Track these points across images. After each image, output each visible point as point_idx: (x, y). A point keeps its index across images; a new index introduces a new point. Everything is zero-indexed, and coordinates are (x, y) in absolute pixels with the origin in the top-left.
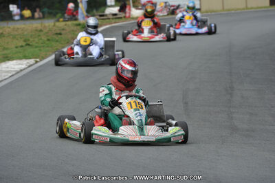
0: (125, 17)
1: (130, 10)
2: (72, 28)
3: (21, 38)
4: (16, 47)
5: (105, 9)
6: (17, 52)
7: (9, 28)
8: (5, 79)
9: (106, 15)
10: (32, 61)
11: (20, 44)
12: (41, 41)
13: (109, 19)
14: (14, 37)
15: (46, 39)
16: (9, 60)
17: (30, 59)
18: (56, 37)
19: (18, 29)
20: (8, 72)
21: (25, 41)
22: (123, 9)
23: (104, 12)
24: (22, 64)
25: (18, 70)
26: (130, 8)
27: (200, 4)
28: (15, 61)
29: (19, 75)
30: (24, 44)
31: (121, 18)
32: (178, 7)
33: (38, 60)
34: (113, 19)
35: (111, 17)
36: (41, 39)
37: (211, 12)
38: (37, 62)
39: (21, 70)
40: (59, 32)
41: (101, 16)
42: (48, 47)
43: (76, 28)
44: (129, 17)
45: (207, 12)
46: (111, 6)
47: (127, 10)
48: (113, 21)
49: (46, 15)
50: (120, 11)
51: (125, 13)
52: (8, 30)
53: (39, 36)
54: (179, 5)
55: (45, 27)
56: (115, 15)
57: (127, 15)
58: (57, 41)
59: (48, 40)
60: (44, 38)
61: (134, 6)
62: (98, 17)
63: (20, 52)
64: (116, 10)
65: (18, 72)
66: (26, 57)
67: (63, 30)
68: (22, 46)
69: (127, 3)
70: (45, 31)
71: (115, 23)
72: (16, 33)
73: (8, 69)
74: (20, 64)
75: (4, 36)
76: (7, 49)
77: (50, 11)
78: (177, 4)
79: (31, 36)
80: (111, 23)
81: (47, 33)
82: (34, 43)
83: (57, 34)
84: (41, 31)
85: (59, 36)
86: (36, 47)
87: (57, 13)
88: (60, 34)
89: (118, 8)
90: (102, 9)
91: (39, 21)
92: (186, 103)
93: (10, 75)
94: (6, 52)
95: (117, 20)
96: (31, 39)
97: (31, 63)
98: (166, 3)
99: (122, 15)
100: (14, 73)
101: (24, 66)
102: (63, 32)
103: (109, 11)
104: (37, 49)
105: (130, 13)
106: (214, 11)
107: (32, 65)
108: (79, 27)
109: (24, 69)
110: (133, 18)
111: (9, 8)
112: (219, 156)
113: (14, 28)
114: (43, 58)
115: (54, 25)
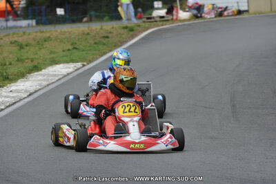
0: (172, 19)
1: (177, 12)
2: (119, 31)
3: (68, 42)
4: (64, 51)
5: (152, 12)
6: (64, 56)
7: (57, 31)
8: (53, 83)
9: (154, 18)
10: (79, 65)
11: (67, 48)
12: (88, 45)
13: (156, 21)
14: (61, 41)
15: (93, 42)
16: (56, 64)
17: (78, 62)
18: (103, 41)
19: (65, 32)
20: (55, 75)
21: (72, 44)
22: (170, 12)
23: (151, 14)
24: (69, 68)
25: (65, 73)
26: (177, 10)
27: (248, 6)
28: (61, 65)
29: (67, 79)
30: (71, 47)
31: (168, 20)
32: (226, 9)
33: (85, 63)
34: (160, 21)
35: (158, 19)
36: (88, 42)
37: (259, 14)
38: (84, 65)
39: (68, 74)
40: (105, 35)
41: (148, 18)
42: (95, 50)
43: (123, 31)
44: (176, 19)
45: (254, 13)
46: (158, 9)
47: (174, 12)
48: (161, 23)
49: (93, 18)
50: (167, 13)
51: (173, 15)
52: (54, 34)
53: (86, 39)
54: (227, 7)
55: (92, 30)
56: (163, 17)
57: (175, 17)
58: (104, 44)
59: (95, 43)
60: (92, 42)
61: (181, 9)
62: (145, 20)
63: (67, 56)
64: (163, 12)
65: (65, 76)
66: (73, 61)
67: (110, 33)
68: (69, 50)
69: (174, 5)
70: (92, 34)
71: (163, 25)
72: (63, 37)
73: (55, 73)
74: (66, 68)
75: (51, 40)
76: (54, 53)
77: (98, 14)
78: (224, 6)
79: (78, 40)
80: (158, 26)
81: (95, 36)
82: (81, 47)
83: (104, 37)
84: (88, 34)
85: (106, 39)
86: (83, 51)
87: (104, 16)
88: (108, 37)
89: (165, 11)
90: (150, 11)
91: (87, 25)
92: (234, 106)
93: (57, 78)
94: (53, 55)
95: (164, 23)
96: (78, 43)
97: (79, 67)
98: (213, 5)
99: (170, 17)
100: (61, 76)
101: (71, 70)
102: (110, 35)
103: (156, 13)
104: (84, 53)
105: (177, 15)
106: (261, 13)
107: (79, 69)
108: (126, 30)
109: (71, 73)
110: (181, 21)
111: (56, 11)
112: (267, 159)
113: (61, 32)
114: (90, 62)
115: (101, 29)
